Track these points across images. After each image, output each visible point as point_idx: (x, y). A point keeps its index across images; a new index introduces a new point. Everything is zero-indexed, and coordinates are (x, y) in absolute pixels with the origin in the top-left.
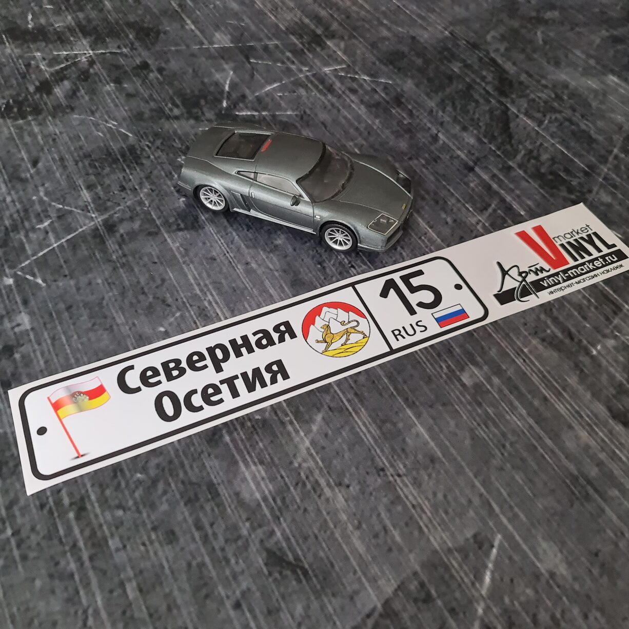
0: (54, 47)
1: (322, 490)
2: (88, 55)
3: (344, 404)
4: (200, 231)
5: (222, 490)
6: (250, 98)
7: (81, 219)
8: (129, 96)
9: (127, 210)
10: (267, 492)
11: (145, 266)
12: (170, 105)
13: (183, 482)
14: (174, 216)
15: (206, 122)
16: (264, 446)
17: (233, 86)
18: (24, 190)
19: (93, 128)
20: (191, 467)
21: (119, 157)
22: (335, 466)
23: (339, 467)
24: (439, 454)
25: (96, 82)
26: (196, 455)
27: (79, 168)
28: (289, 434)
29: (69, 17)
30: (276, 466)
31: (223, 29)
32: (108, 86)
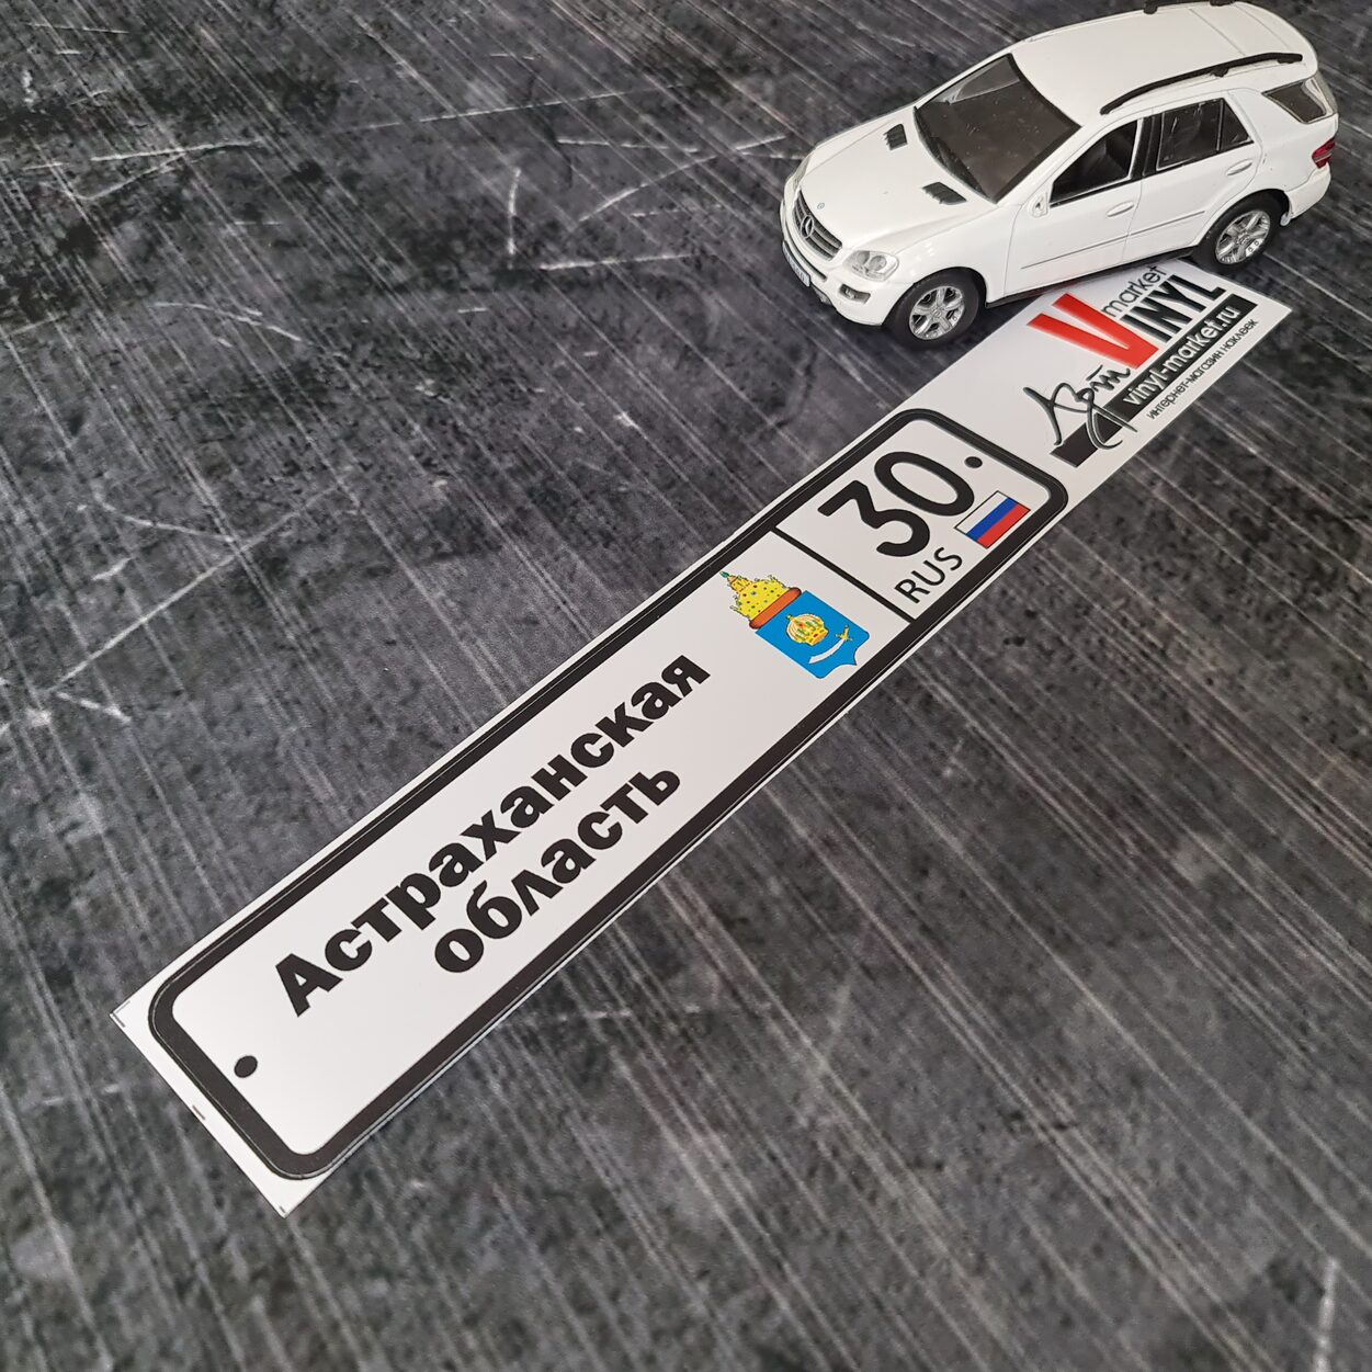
0: (93, 145)
1: (877, 1181)
2: (174, 158)
3: (898, 956)
4: (492, 557)
5: (629, 1204)
6: (571, 229)
7: (200, 550)
8: (282, 245)
9: (309, 517)
10: (740, 1200)
11: (367, 652)
12: (382, 261)
13: (528, 1193)
14: (425, 525)
15: (473, 294)
16: (717, 1080)
17: (527, 203)
18: (54, 492)
19: (206, 329)
20: (544, 1151)
21: (274, 392)
22: (901, 1119)
23: (910, 1120)
24: (1152, 1065)
25: (198, 220)
26: (552, 1121)
27: (181, 429)
28: (774, 1044)
29: (120, 73)
30: (753, 1130)
31: (485, 72)
32: (229, 227)
